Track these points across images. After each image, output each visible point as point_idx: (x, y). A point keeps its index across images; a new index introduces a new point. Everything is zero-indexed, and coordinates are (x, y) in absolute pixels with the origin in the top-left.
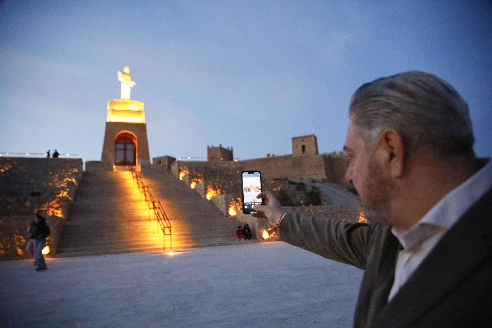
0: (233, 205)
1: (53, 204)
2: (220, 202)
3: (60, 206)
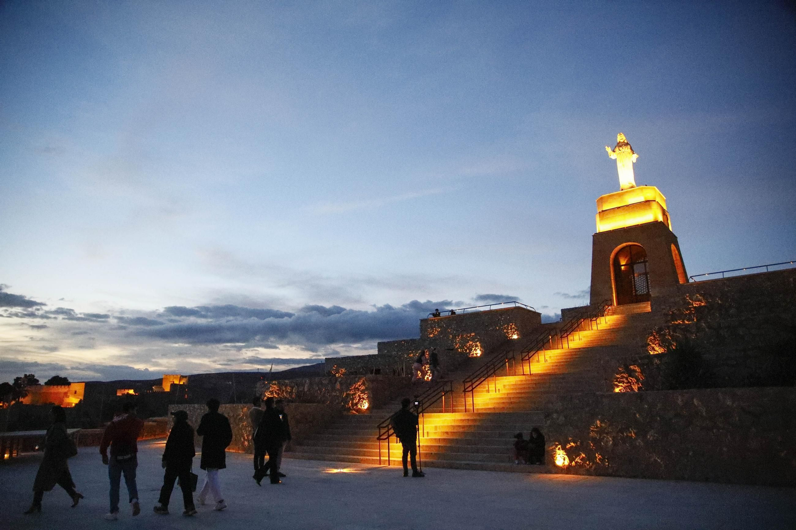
1: (360, 386)
3: (367, 389)
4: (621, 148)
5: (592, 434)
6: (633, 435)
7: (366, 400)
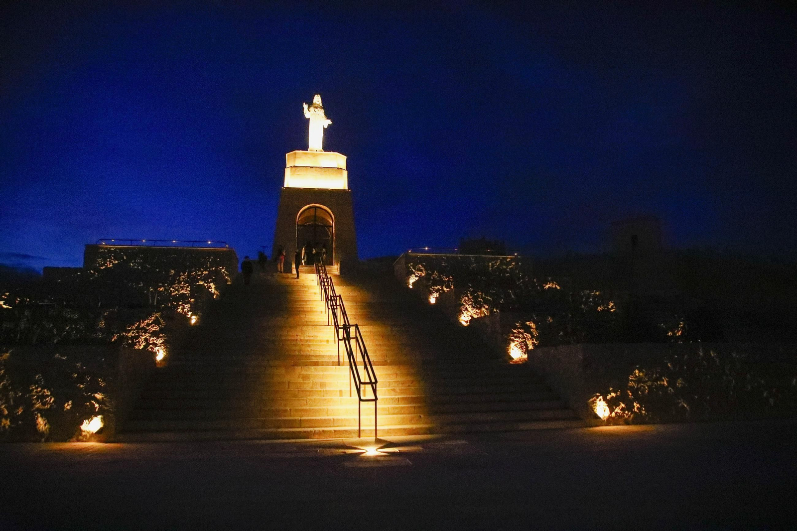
0: (519, 337)
1: (148, 325)
2: (490, 330)
3: (161, 331)
4: (316, 110)
5: (631, 384)
6: (665, 383)
7: (160, 346)
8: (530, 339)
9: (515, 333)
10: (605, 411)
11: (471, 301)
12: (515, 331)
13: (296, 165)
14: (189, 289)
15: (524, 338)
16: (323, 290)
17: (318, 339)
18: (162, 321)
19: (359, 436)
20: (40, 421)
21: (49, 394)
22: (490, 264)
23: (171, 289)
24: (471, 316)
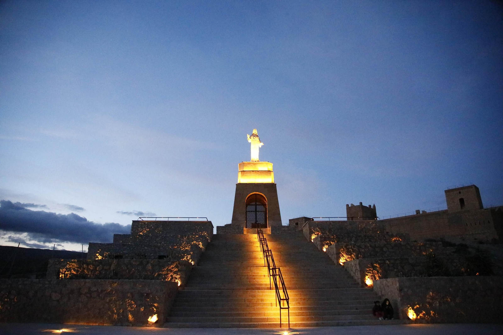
0: (370, 273)
1: (172, 268)
2: (354, 269)
3: (179, 271)
4: (254, 137)
5: (428, 300)
6: (449, 300)
7: (178, 279)
8: (377, 273)
9: (368, 270)
10: (413, 315)
11: (345, 251)
12: (367, 269)
13: (244, 170)
14: (190, 247)
15: (373, 273)
16: (261, 245)
17: (260, 274)
18: (179, 266)
19: (281, 327)
20: (130, 316)
21: (134, 303)
22: (360, 226)
23: (181, 247)
24: (345, 260)
